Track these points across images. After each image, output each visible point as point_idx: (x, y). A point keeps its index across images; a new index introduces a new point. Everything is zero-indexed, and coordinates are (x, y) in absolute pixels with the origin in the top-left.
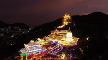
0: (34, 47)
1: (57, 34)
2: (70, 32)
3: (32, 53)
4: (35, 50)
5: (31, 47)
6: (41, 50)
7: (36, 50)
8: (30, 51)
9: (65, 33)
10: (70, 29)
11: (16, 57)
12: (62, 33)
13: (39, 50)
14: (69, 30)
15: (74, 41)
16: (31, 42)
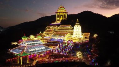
0: (35, 44)
1: (56, 30)
2: (78, 24)
3: (33, 53)
4: (36, 49)
5: (30, 44)
6: (44, 49)
7: (38, 49)
8: (30, 50)
9: (67, 28)
10: (79, 21)
11: (9, 60)
12: (63, 28)
13: (42, 48)
14: (78, 23)
15: (84, 37)
16: (23, 38)
